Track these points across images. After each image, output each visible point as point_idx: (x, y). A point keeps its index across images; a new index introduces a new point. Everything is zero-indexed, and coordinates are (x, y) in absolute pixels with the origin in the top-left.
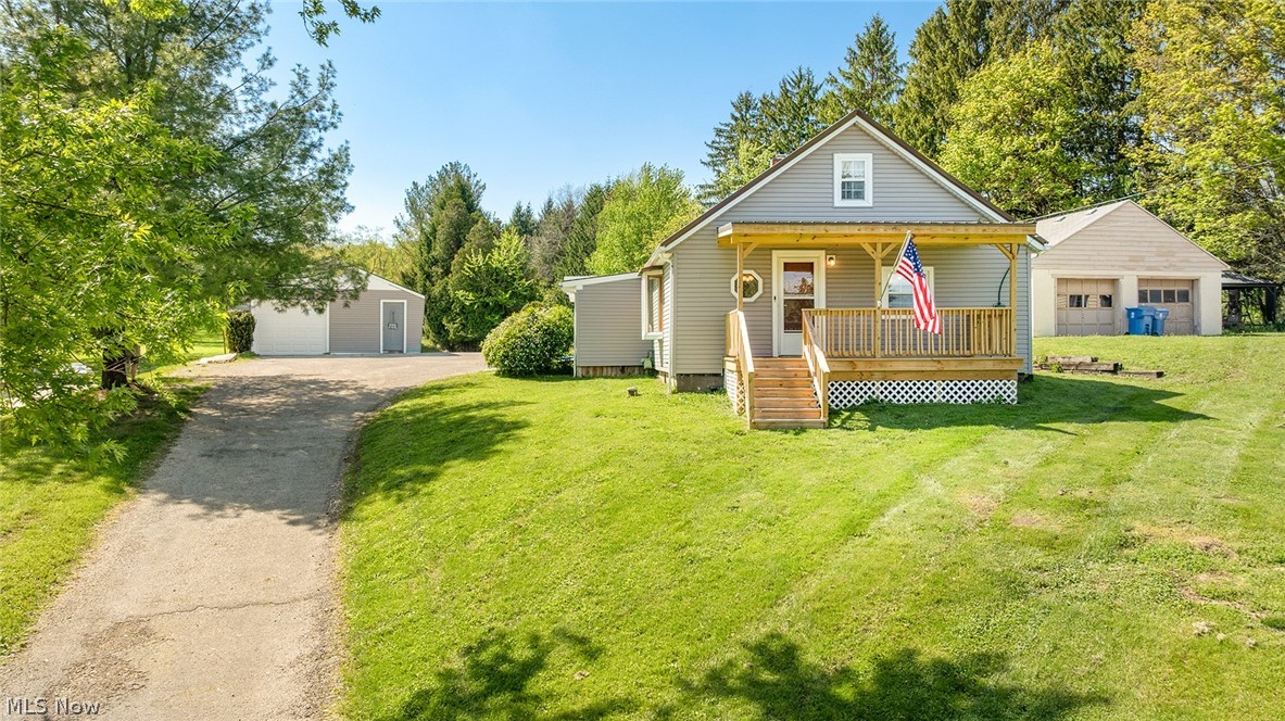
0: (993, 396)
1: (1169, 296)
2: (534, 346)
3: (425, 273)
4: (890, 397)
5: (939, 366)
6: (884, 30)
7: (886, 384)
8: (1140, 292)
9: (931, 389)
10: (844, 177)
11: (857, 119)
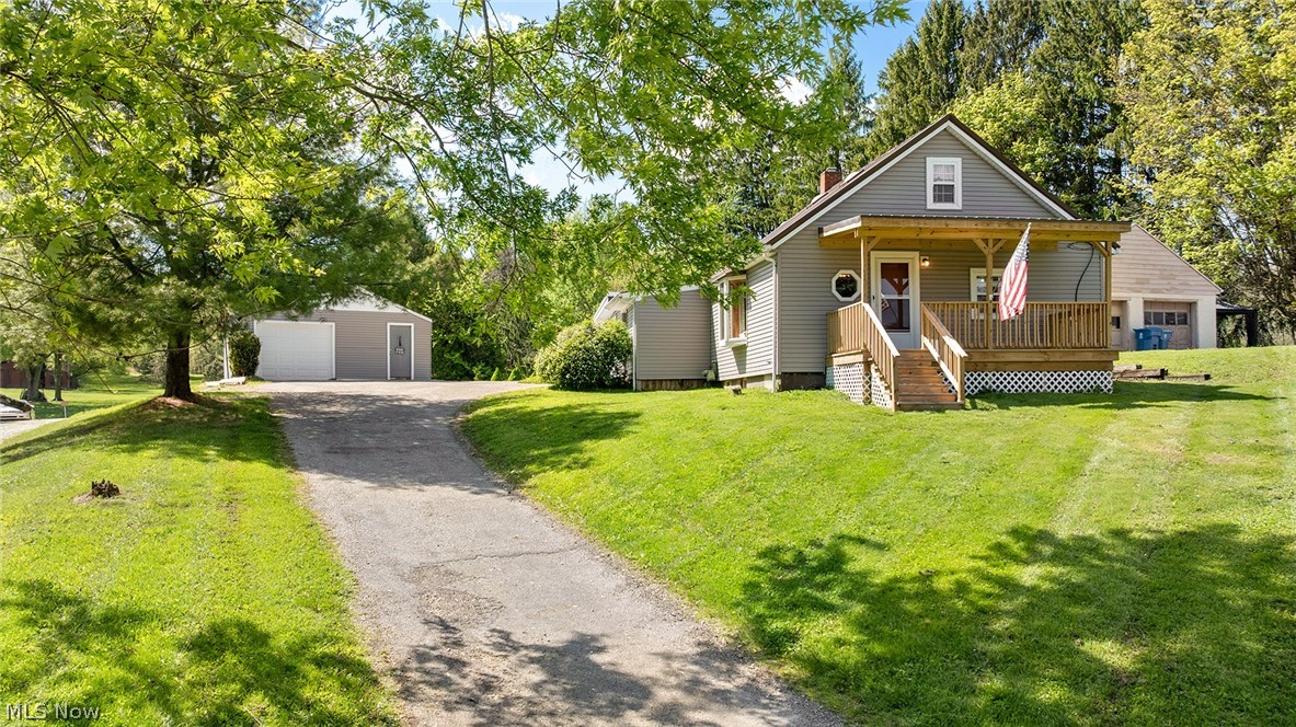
0: (1092, 387)
1: (1170, 319)
4: (1002, 387)
5: (1046, 357)
7: (998, 375)
8: (1145, 313)
10: (935, 180)
11: (949, 123)
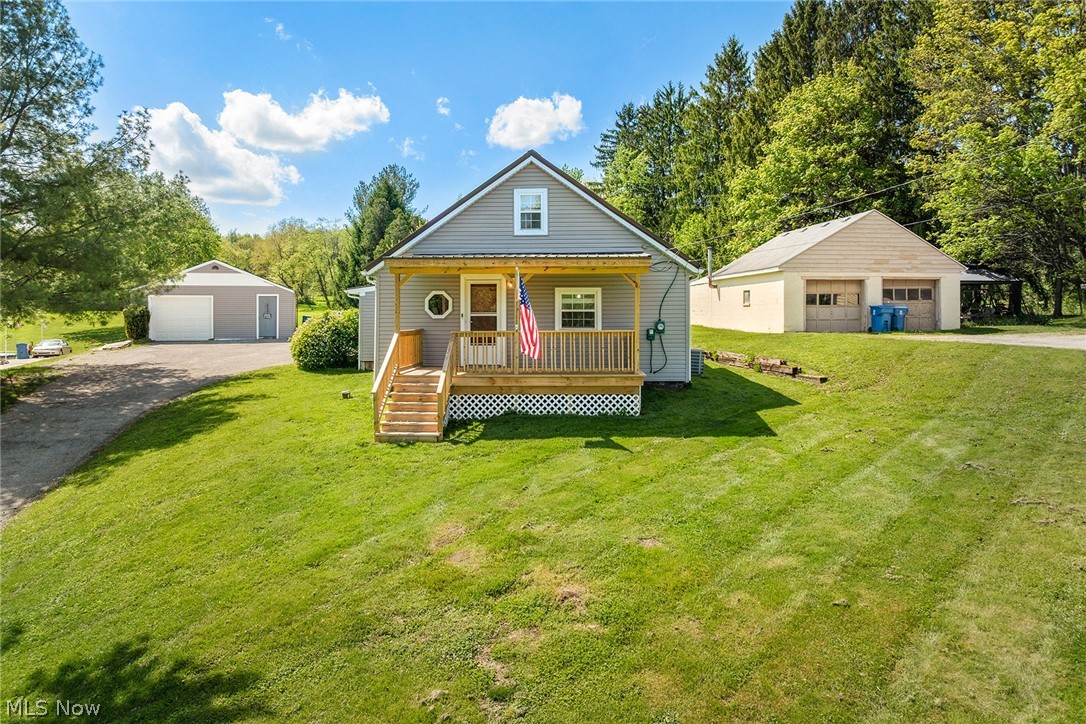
0: (618, 409)
1: (913, 295)
2: (323, 344)
3: (355, 259)
4: (527, 408)
5: (568, 382)
6: (740, 49)
7: (523, 398)
8: (885, 290)
9: (563, 402)
10: (522, 209)
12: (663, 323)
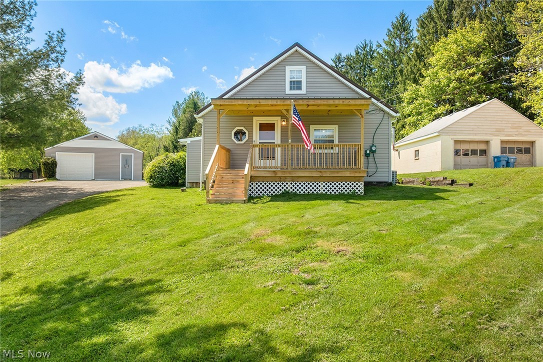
0: (350, 191)
4: (296, 190)
5: (321, 174)
6: (406, 19)
7: (293, 184)
8: (502, 148)
9: (317, 186)
10: (291, 78)
11: (297, 48)
12: (375, 146)
